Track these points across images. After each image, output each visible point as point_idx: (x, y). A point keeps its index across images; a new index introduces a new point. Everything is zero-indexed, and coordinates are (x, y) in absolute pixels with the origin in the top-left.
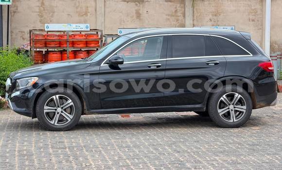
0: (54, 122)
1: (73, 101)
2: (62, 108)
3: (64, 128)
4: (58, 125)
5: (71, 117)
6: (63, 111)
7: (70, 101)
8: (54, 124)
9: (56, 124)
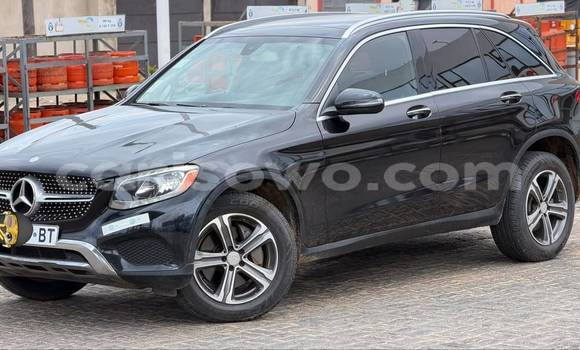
0: (225, 296)
1: (272, 226)
2: (241, 252)
3: (253, 311)
4: (234, 302)
5: (270, 274)
6: (246, 261)
7: (264, 227)
8: (223, 303)
9: (229, 301)
